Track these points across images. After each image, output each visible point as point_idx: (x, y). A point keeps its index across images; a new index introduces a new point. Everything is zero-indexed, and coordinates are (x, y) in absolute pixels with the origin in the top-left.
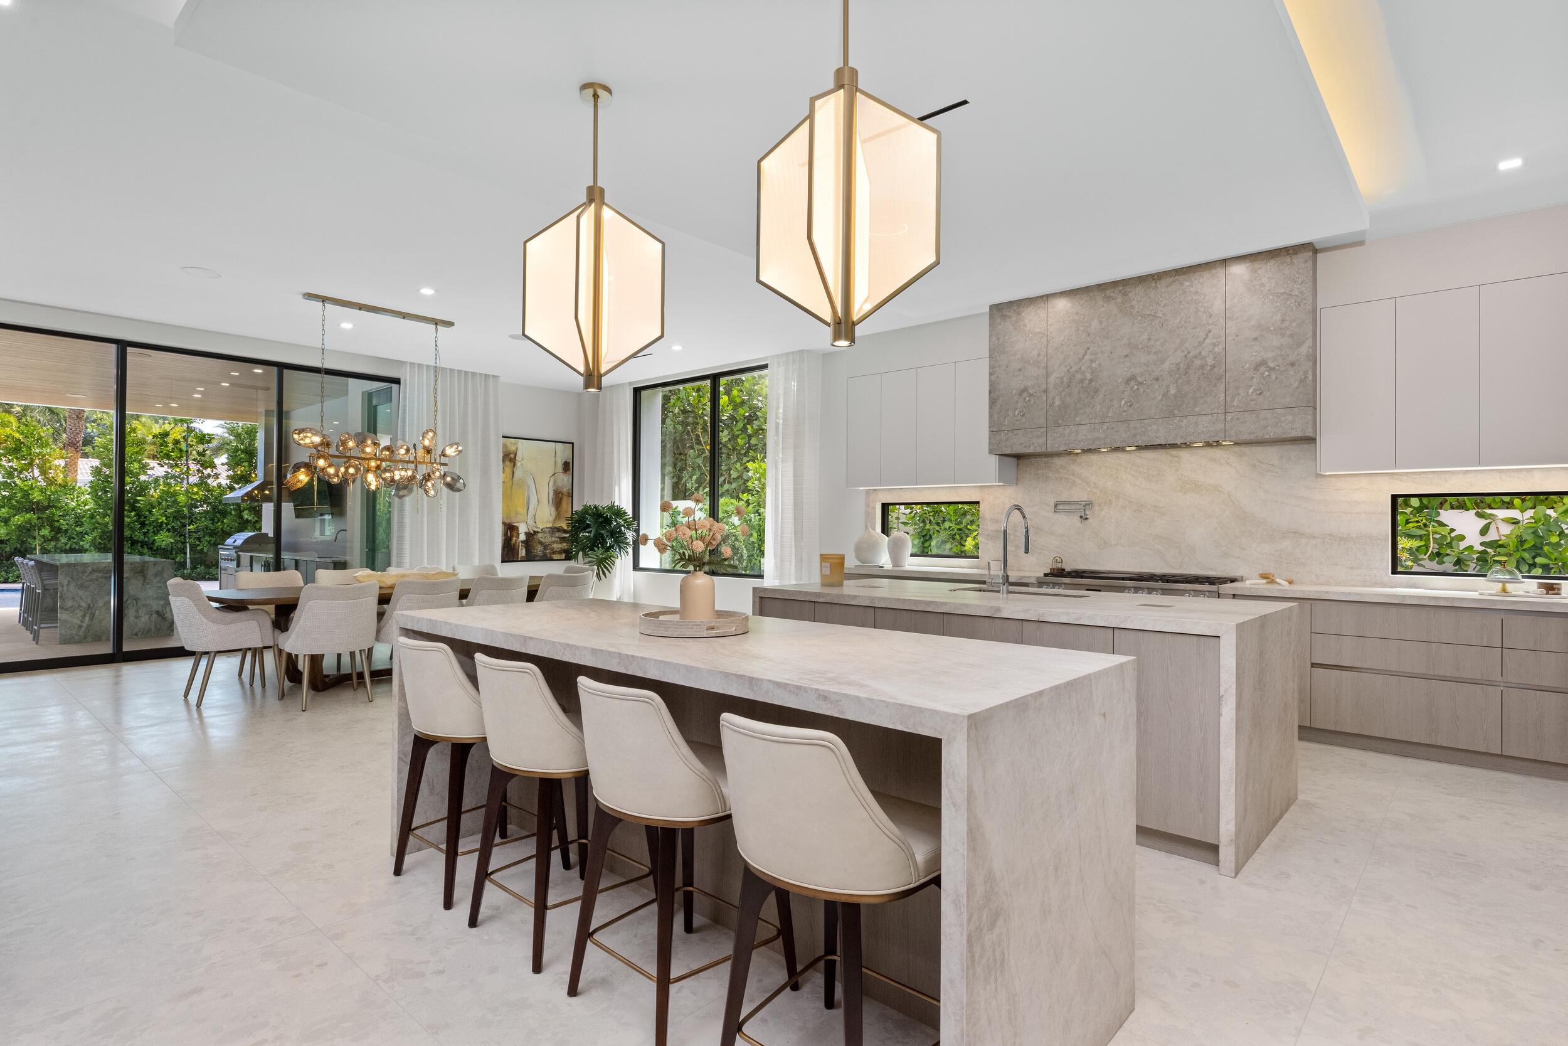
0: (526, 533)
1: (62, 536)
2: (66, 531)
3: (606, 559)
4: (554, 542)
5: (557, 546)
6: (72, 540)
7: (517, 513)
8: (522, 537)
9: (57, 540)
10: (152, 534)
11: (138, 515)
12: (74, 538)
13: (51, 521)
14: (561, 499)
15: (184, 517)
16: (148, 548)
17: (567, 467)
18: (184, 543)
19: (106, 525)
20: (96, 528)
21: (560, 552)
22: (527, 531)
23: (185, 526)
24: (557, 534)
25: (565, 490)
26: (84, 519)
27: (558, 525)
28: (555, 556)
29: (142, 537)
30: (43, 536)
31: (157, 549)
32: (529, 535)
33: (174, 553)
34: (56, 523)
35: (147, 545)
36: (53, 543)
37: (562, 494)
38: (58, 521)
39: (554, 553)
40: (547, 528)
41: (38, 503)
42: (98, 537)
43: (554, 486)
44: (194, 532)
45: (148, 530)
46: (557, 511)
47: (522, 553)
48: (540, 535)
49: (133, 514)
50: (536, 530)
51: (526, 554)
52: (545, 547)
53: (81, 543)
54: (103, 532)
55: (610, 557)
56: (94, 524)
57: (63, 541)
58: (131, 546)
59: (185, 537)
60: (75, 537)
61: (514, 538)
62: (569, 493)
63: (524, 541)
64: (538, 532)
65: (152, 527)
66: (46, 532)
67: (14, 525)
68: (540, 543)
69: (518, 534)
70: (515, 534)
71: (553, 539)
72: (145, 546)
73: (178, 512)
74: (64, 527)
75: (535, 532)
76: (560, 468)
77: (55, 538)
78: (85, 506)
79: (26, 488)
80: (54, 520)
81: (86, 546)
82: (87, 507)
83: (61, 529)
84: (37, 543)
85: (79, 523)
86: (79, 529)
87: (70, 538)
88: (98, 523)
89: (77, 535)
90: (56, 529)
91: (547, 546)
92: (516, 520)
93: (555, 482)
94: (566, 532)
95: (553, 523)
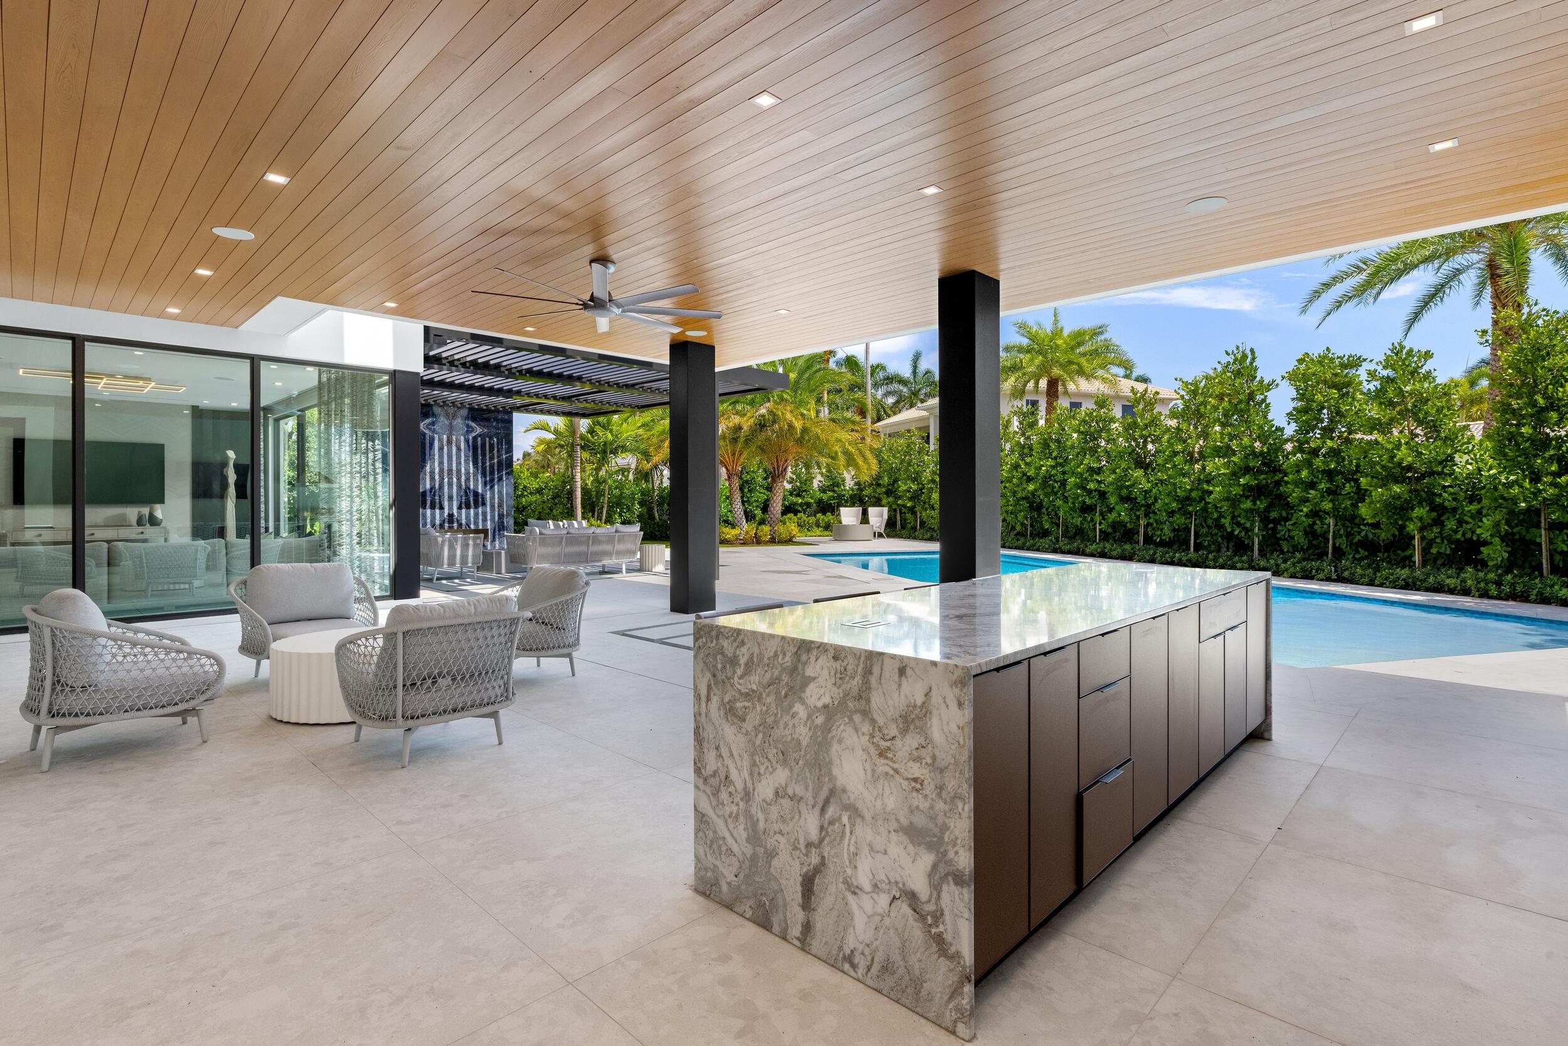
1: (1448, 519)
2: (1454, 510)
6: (1464, 525)
9: (1442, 524)
12: (1467, 523)
13: (1429, 498)
19: (1514, 501)
26: (1483, 492)
30: (1421, 519)
34: (1438, 499)
36: (1436, 530)
38: (1441, 495)
41: (1410, 468)
42: (1503, 522)
53: (1479, 531)
54: (1511, 513)
56: (1496, 500)
57: (1449, 526)
60: (1470, 520)
67: (1381, 501)
74: (1450, 505)
77: (1438, 522)
78: (1489, 471)
79: (1390, 446)
80: (1435, 495)
81: (1486, 536)
82: (1491, 472)
83: (1445, 508)
84: (1412, 528)
85: (1472, 499)
86: (1474, 507)
87: (1460, 523)
88: (1503, 497)
89: (1471, 517)
90: (1440, 510)
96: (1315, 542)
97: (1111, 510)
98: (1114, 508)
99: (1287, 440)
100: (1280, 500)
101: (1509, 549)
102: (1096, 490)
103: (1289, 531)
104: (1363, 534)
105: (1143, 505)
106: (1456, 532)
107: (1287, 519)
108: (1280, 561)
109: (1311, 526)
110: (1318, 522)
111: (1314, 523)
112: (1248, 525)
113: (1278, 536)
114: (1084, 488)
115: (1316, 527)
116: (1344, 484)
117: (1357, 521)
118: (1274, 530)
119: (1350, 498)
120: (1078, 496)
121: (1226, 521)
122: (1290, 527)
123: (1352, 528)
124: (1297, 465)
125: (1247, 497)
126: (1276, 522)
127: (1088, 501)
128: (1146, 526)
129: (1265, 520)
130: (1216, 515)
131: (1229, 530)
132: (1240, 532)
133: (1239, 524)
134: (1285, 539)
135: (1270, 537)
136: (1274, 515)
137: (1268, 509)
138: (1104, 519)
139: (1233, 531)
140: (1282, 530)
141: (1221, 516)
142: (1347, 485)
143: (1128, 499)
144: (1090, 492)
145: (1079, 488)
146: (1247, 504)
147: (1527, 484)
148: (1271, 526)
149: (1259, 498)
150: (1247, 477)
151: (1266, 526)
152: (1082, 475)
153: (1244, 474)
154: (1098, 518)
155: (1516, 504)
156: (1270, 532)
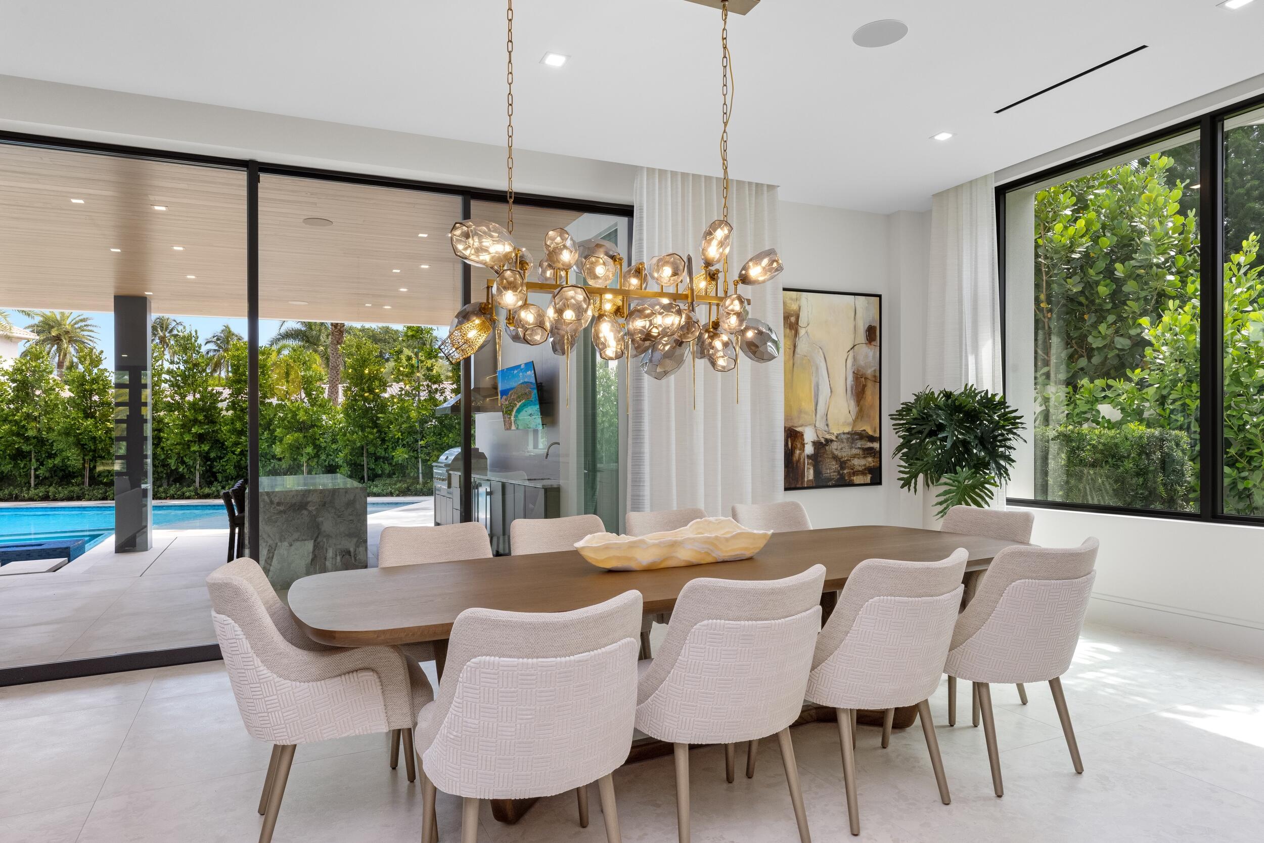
0: (814, 443)
3: (973, 487)
4: (854, 456)
5: (859, 463)
7: (800, 411)
8: (809, 449)
10: (391, 450)
11: (379, 431)
12: (331, 455)
13: (314, 441)
14: (864, 386)
15: (416, 432)
16: (388, 464)
17: (871, 334)
18: (417, 458)
19: (354, 442)
20: (347, 445)
21: (863, 473)
22: (816, 439)
23: (418, 441)
24: (859, 444)
25: (869, 372)
26: (338, 437)
27: (860, 428)
28: (857, 479)
29: (383, 453)
30: (308, 454)
31: (396, 464)
32: (817, 445)
33: (409, 468)
34: (317, 441)
35: (387, 461)
36: (315, 460)
37: (866, 379)
38: (319, 439)
39: (855, 473)
40: (844, 433)
41: (303, 422)
43: (853, 365)
44: (425, 447)
45: (388, 446)
46: (858, 406)
47: (810, 474)
48: (834, 446)
49: (375, 430)
50: (828, 437)
51: (814, 477)
52: (843, 464)
53: (337, 460)
54: (353, 449)
55: (982, 485)
56: (345, 441)
57: (323, 458)
58: (375, 462)
59: (418, 453)
60: (332, 454)
61: (798, 452)
62: (875, 376)
63: (812, 455)
64: (832, 441)
65: (391, 443)
66: (309, 450)
67: (287, 444)
68: (835, 458)
69: (803, 445)
70: (799, 446)
71: (854, 451)
72: (386, 462)
73: (411, 427)
74: (323, 445)
75: (827, 440)
76: (861, 336)
77: (317, 456)
78: (340, 424)
79: (294, 409)
80: (316, 439)
81: (340, 463)
82: (341, 425)
83: (321, 447)
84: (304, 460)
85: (334, 441)
86: (334, 446)
87: (328, 455)
88: (349, 441)
89: (333, 452)
90: (317, 447)
91: (845, 462)
92: (801, 422)
93: (855, 359)
94: (872, 439)
95: (854, 427)
96: (241, 473)
97: (51, 456)
98: (55, 454)
99: (222, 401)
100: (218, 444)
101: (350, 469)
102: (34, 438)
103: (222, 466)
104: (272, 465)
105: (91, 450)
106: (325, 461)
107: (221, 458)
108: (220, 488)
109: (239, 462)
110: (243, 459)
111: (241, 459)
112: (191, 463)
113: (214, 470)
114: (18, 435)
115: (242, 462)
116: (263, 432)
117: (268, 457)
118: (211, 467)
119: (267, 442)
120: (14, 443)
121: (172, 462)
122: (224, 463)
123: (266, 462)
124: (232, 419)
125: (195, 442)
126: (214, 460)
127: (25, 448)
129: (206, 457)
130: (163, 457)
131: (173, 468)
132: (183, 469)
133: (183, 462)
134: (219, 472)
135: (207, 471)
136: (212, 455)
137: (208, 453)
138: (42, 464)
139: (176, 469)
140: (217, 466)
141: (168, 457)
142: (265, 433)
144: (27, 439)
145: (13, 435)
146: (195, 448)
147: (360, 433)
148: (209, 463)
149: (202, 443)
150: (196, 427)
151: (205, 463)
152: (17, 423)
153: (193, 425)
154: (34, 464)
155: (355, 444)
156: (208, 468)
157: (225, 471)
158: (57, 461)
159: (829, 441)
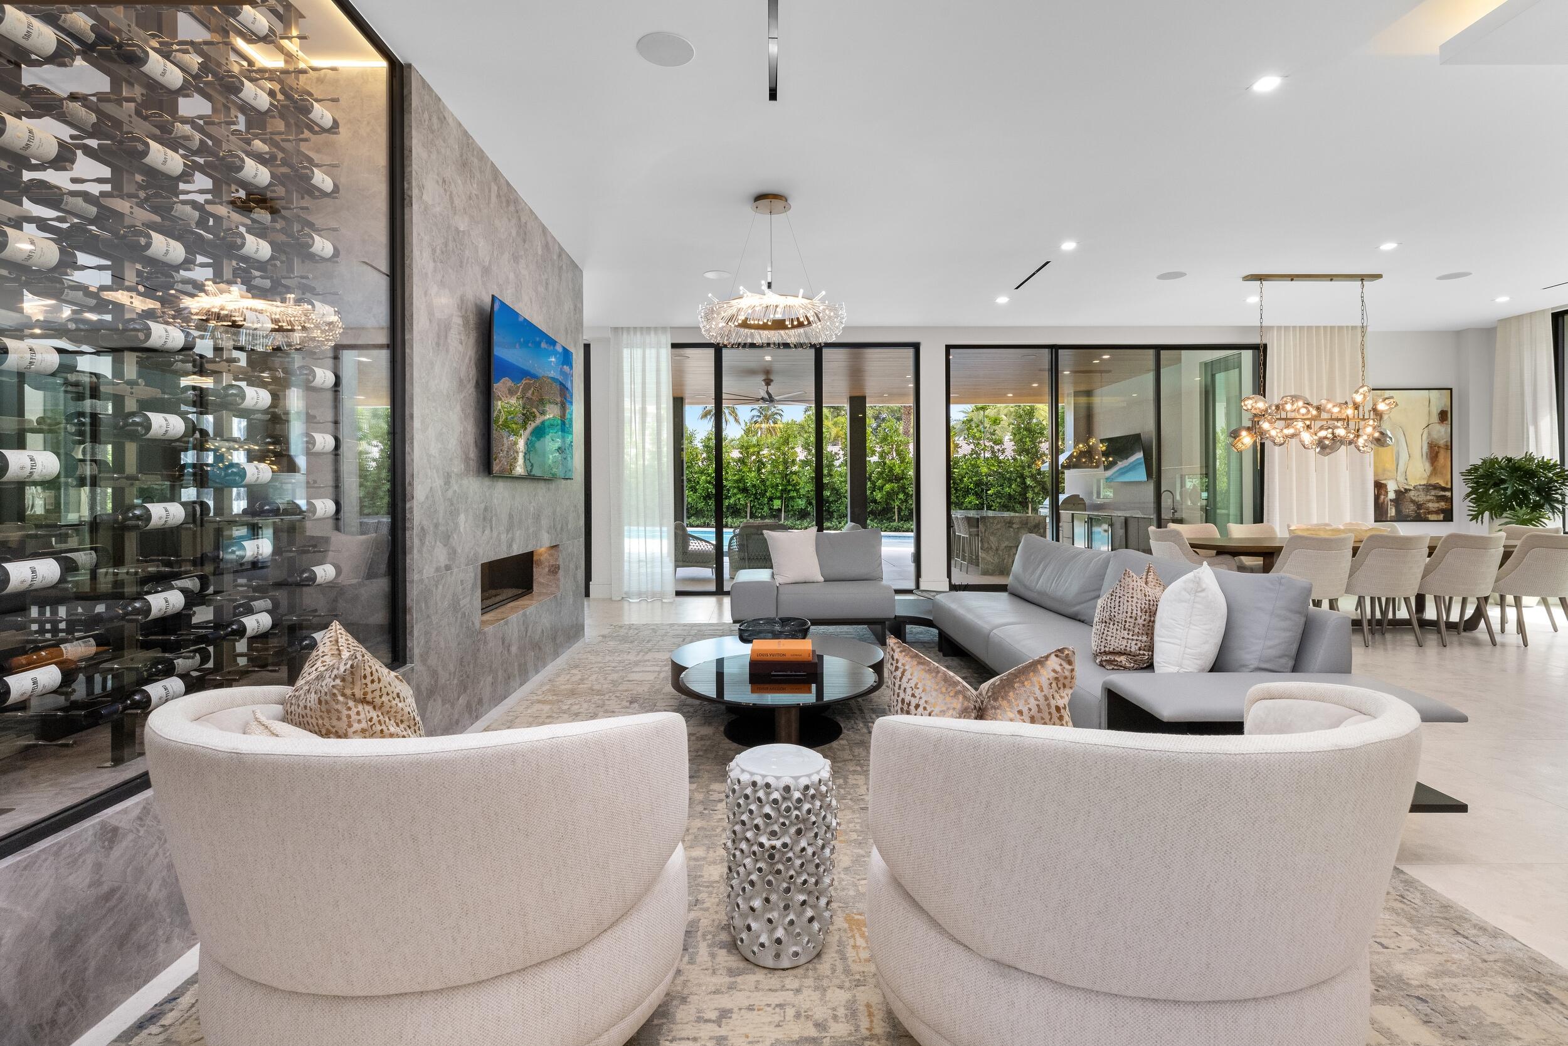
0: (1396, 491)
4: (1429, 501)
5: (1433, 506)
7: (1384, 470)
8: (1392, 495)
14: (1438, 452)
17: (1443, 416)
21: (1437, 512)
22: (1397, 488)
24: (1433, 493)
25: (1442, 443)
27: (1434, 481)
28: (1431, 517)
32: (1398, 493)
37: (1439, 447)
39: (1429, 513)
43: (1428, 438)
46: (1433, 466)
47: (1392, 512)
48: (1412, 494)
50: (1407, 487)
51: (1396, 514)
52: (1419, 506)
61: (1382, 497)
62: (1448, 445)
63: (1394, 499)
64: (1410, 490)
66: (901, 496)
68: (1413, 501)
69: (1388, 493)
70: (1385, 493)
71: (1429, 498)
75: (1405, 489)
76: (1435, 418)
79: (888, 465)
91: (1421, 505)
92: (1385, 477)
93: (1429, 434)
94: (1444, 489)
95: (1428, 480)
97: (729, 498)
128: (751, 508)
143: (744, 490)
157: (839, 510)
158: (732, 501)
159: (1407, 490)
